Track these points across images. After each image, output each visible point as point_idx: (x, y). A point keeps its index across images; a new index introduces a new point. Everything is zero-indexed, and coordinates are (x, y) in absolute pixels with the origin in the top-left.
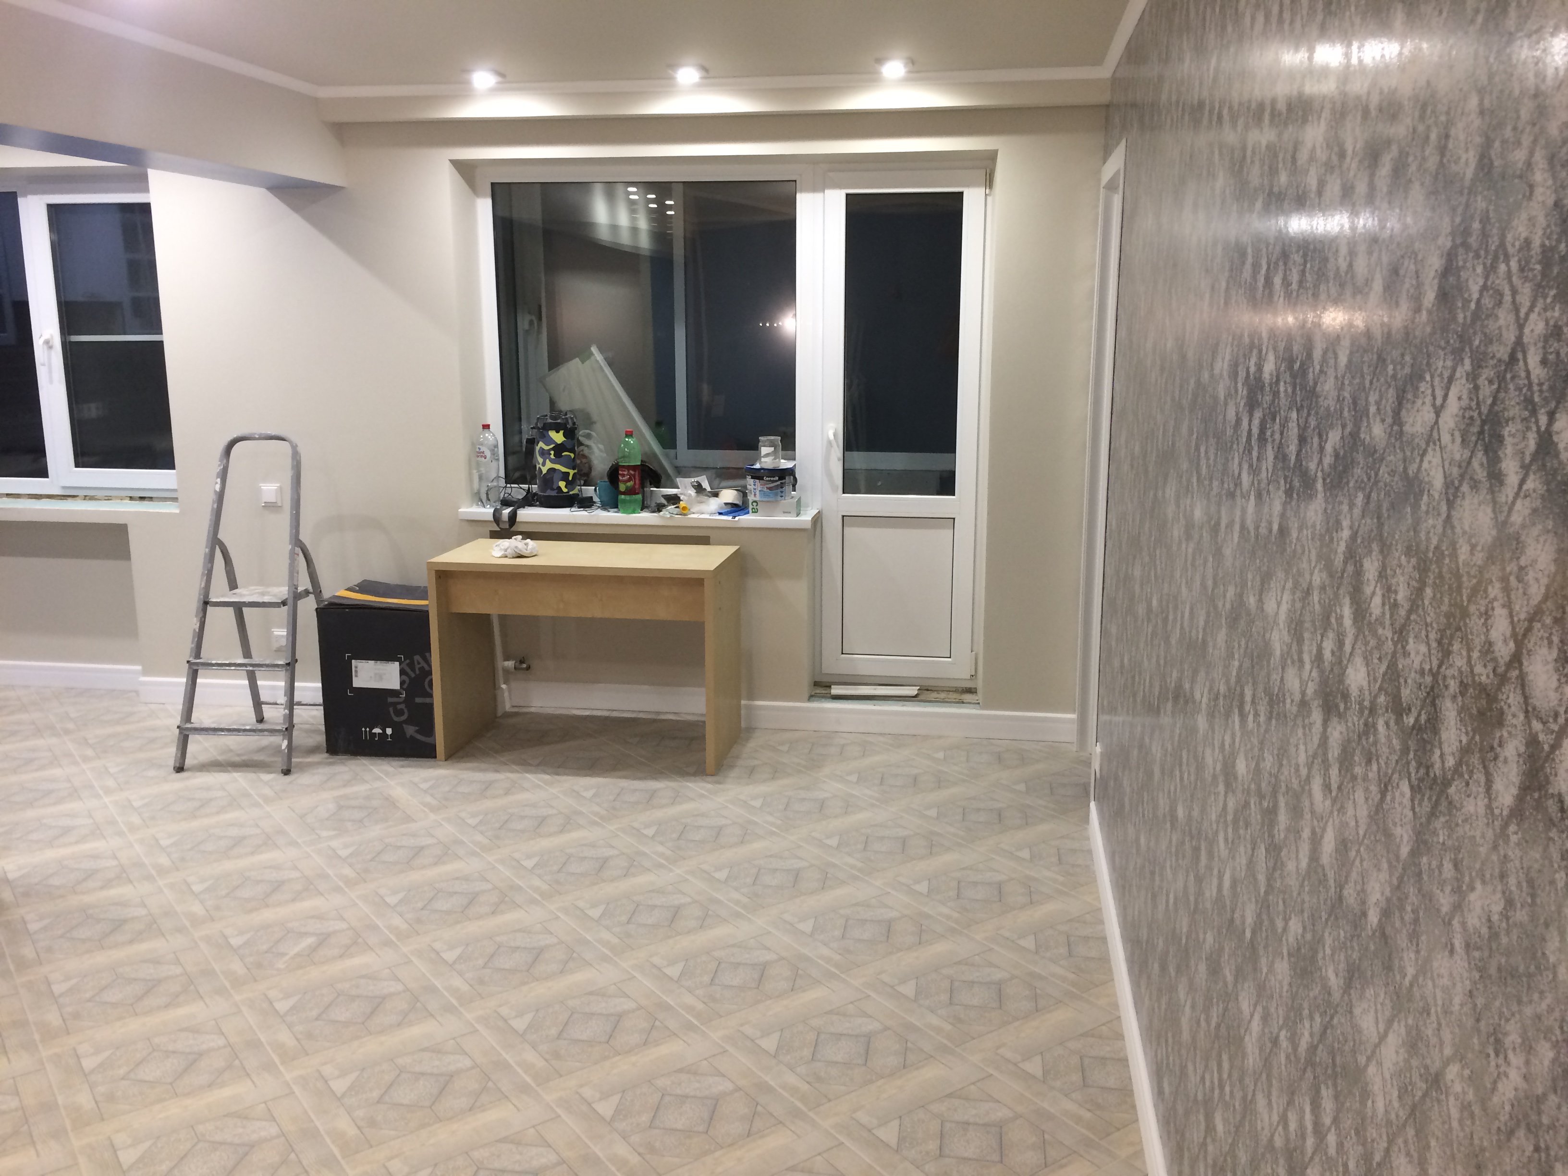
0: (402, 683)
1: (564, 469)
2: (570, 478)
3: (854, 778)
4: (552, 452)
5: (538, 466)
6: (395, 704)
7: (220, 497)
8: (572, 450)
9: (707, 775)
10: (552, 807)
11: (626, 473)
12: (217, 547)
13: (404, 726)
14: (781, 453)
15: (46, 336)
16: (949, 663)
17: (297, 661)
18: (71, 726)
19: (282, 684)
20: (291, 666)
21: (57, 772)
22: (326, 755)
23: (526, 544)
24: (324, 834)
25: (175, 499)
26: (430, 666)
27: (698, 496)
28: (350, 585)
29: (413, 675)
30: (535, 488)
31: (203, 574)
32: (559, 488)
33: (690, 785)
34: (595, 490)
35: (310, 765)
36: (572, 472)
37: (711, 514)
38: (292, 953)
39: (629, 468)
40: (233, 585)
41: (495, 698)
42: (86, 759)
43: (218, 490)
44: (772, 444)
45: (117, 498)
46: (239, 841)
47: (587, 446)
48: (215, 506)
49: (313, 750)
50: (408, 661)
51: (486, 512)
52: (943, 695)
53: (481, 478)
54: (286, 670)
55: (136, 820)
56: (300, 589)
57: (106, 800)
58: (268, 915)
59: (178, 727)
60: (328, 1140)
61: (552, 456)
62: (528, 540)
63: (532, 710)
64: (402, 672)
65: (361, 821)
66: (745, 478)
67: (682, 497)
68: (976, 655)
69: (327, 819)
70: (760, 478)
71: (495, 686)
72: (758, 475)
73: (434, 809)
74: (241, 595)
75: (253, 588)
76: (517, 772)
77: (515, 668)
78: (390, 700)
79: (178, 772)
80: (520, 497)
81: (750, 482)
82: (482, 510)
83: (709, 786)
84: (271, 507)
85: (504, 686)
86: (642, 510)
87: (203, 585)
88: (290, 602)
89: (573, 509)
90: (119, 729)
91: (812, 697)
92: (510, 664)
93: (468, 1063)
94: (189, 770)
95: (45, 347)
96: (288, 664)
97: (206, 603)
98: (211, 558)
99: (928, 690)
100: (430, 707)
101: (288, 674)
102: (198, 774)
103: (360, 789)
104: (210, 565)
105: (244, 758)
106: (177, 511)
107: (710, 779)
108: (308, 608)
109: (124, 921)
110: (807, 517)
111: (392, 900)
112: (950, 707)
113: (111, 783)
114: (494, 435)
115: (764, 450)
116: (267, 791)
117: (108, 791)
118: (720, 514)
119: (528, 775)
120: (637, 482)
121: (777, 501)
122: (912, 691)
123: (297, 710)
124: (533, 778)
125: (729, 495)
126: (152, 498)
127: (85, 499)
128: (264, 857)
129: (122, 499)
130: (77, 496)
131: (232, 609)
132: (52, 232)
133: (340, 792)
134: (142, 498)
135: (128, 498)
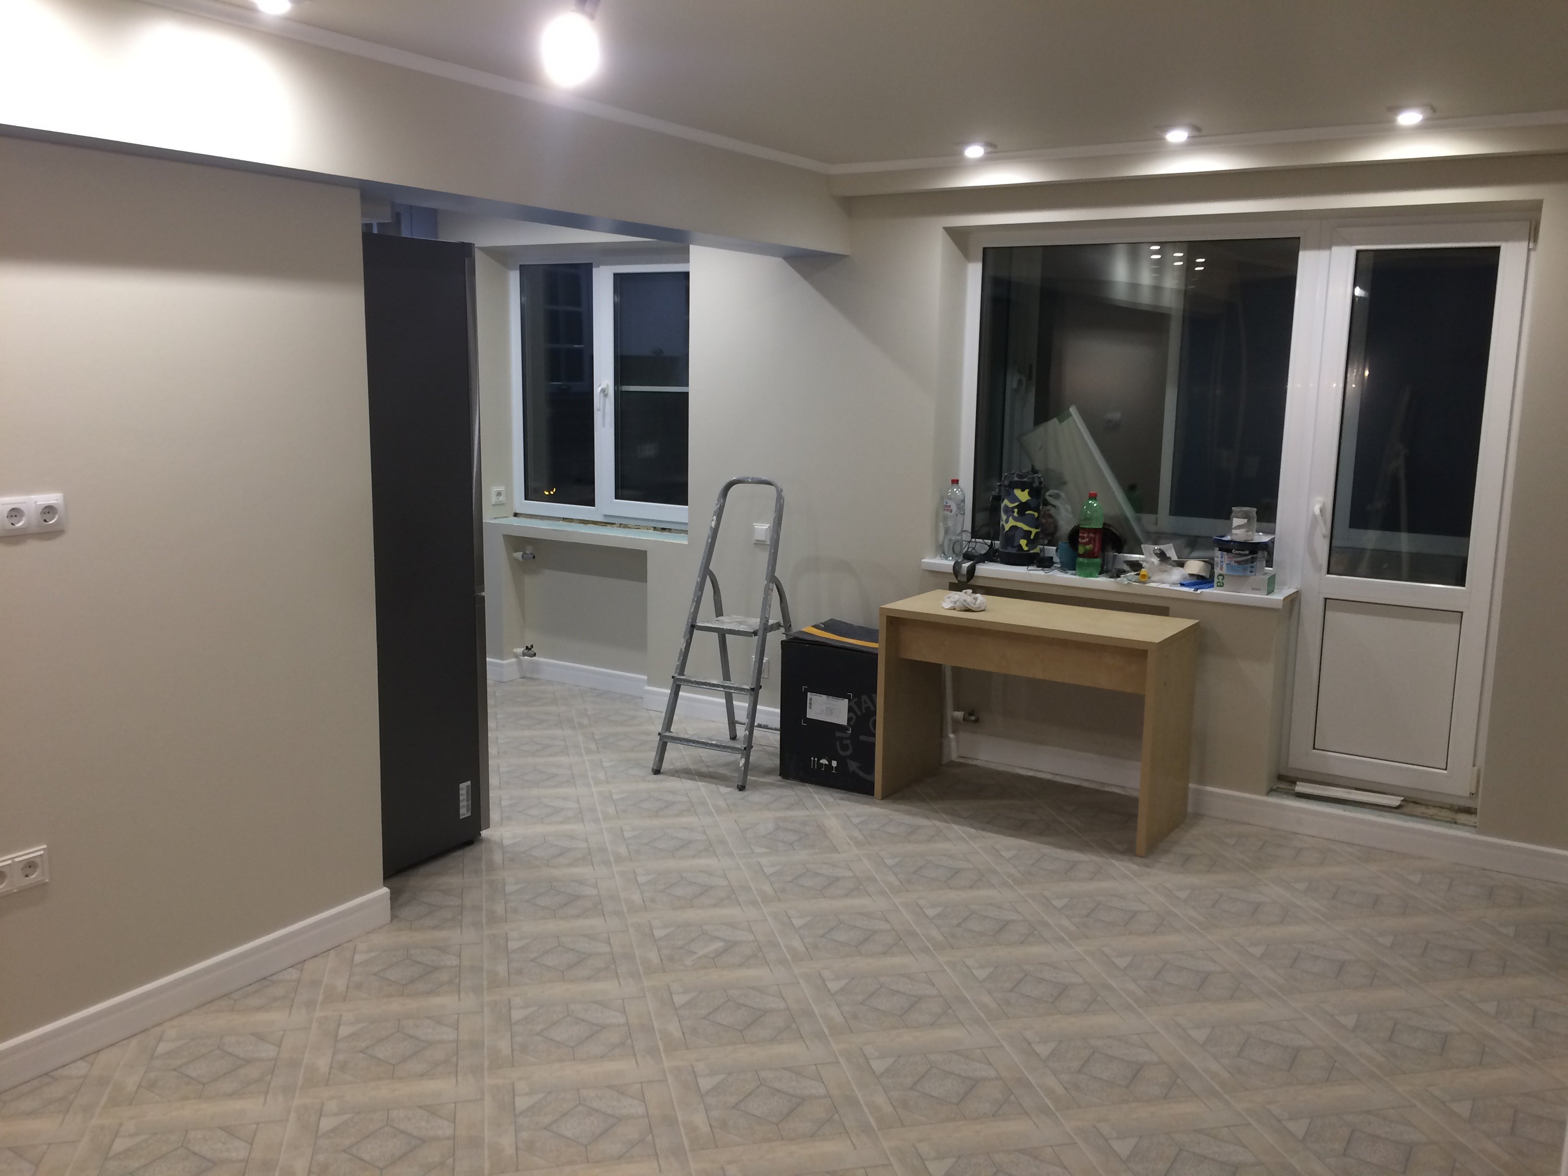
0: (849, 720)
1: (1026, 528)
2: (1032, 537)
3: (1302, 886)
4: (1016, 510)
5: (1001, 523)
6: (842, 739)
7: (715, 532)
8: (1036, 509)
9: (1136, 856)
10: (969, 861)
11: (1085, 535)
12: (708, 577)
13: (848, 760)
14: (1255, 524)
15: (603, 386)
16: (1444, 775)
17: (761, 687)
18: (585, 721)
19: (747, 705)
20: (755, 691)
21: (563, 759)
22: (780, 778)
23: (976, 599)
24: (758, 850)
25: (686, 532)
26: (875, 706)
27: (1160, 565)
28: (818, 622)
29: (859, 713)
30: (997, 543)
31: (693, 600)
32: (1020, 546)
33: (1116, 863)
34: (1057, 550)
35: (764, 785)
36: (1034, 531)
37: (1174, 584)
38: (701, 953)
39: (1089, 530)
40: (719, 612)
41: (940, 746)
42: (589, 751)
43: (713, 526)
44: (1246, 516)
45: (644, 527)
46: (686, 844)
47: (1054, 506)
48: (710, 540)
49: (769, 772)
50: (856, 700)
51: (948, 563)
52: (1431, 811)
53: (947, 531)
54: (751, 695)
55: (611, 810)
56: (771, 622)
57: (594, 789)
58: (691, 915)
59: (659, 734)
60: (683, 1132)
61: (1016, 514)
62: (978, 595)
63: (975, 762)
64: (850, 709)
65: (791, 844)
66: (1214, 549)
67: (1144, 564)
68: (1479, 771)
69: (764, 837)
70: (1229, 551)
71: (942, 734)
72: (1226, 547)
73: (858, 844)
74: (723, 622)
75: (735, 616)
76: (946, 821)
77: (964, 719)
78: (838, 734)
79: (655, 774)
80: (983, 552)
81: (1217, 553)
82: (945, 562)
83: (1135, 867)
84: (759, 544)
85: (952, 736)
86: (1100, 573)
87: (692, 610)
88: (760, 633)
89: (1030, 568)
90: (621, 729)
91: (1271, 791)
92: (959, 715)
93: (822, 1091)
94: (664, 773)
95: (602, 395)
96: (752, 689)
97: (693, 627)
98: (701, 587)
99: (1415, 803)
100: (874, 744)
101: (752, 698)
102: (671, 778)
103: (798, 813)
104: (700, 593)
105: (711, 769)
106: (686, 543)
107: (1138, 860)
108: (775, 639)
109: (578, 897)
110: (1279, 596)
111: (797, 922)
112: (1438, 825)
113: (601, 776)
114: (962, 490)
115: (1236, 522)
116: (722, 803)
117: (597, 782)
118: (1182, 585)
119: (955, 827)
120: (1097, 545)
121: (1245, 576)
122: (1395, 801)
123: (757, 732)
124: (959, 830)
125: (1195, 566)
126: (670, 529)
127: (620, 527)
128: (703, 862)
129: (647, 529)
130: (615, 524)
131: (716, 635)
132: (616, 296)
133: (781, 814)
134: (663, 529)
135: (653, 529)
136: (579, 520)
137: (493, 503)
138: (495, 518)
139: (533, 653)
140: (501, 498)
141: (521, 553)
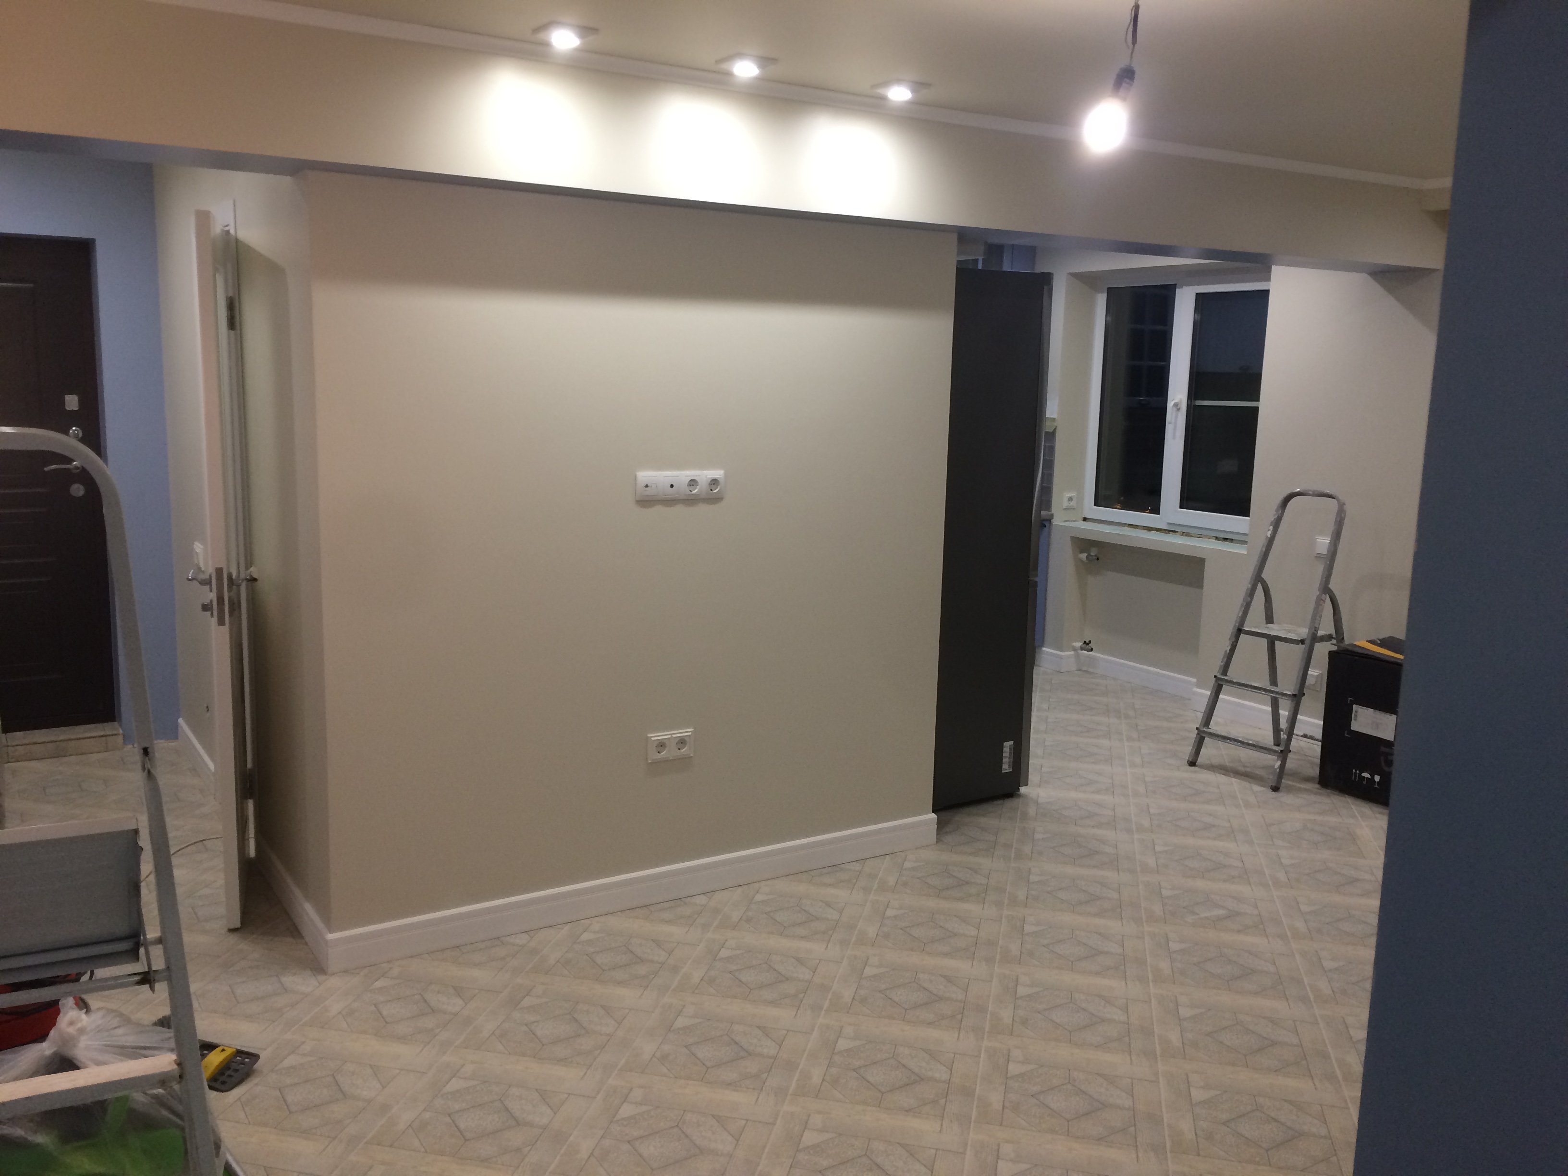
6: (1386, 754)
7: (1271, 541)
12: (1260, 584)
15: (1177, 400)
17: (1303, 695)
18: (1131, 713)
19: (1289, 711)
20: (1297, 698)
21: (1105, 742)
22: (1318, 786)
24: (1280, 843)
25: (1245, 542)
28: (1373, 637)
31: (1242, 605)
35: (1300, 790)
40: (1270, 619)
42: (1130, 739)
43: (1269, 536)
45: (1206, 536)
46: (1209, 827)
48: (1264, 549)
49: (1308, 779)
54: (1294, 702)
55: (1141, 789)
56: (1320, 633)
57: (1129, 770)
58: (1200, 884)
59: (1197, 728)
60: (1157, 1042)
65: (1316, 843)
69: (1289, 833)
74: (1273, 629)
75: (1285, 625)
78: (1383, 749)
79: (1190, 765)
84: (1319, 556)
87: (1240, 615)
88: (1308, 642)
93: (1295, 1041)
94: (1199, 766)
95: (1175, 409)
96: (1294, 695)
97: (1239, 631)
98: (1251, 593)
101: (1295, 705)
102: (1208, 772)
103: (1333, 820)
104: (1250, 599)
105: (1248, 770)
106: (1246, 553)
108: (1322, 651)
109: (1097, 853)
111: (1305, 908)
113: (1138, 760)
116: (1252, 799)
117: (1133, 765)
123: (1296, 739)
126: (1232, 540)
127: (1182, 535)
128: (1220, 844)
129: (1209, 538)
130: (1177, 532)
131: (1265, 640)
132: (1196, 316)
133: (1312, 817)
134: (1225, 539)
135: (1215, 538)
136: (1144, 526)
137: (1064, 507)
138: (1066, 521)
139: (1090, 648)
140: (1072, 503)
141: (1086, 554)
